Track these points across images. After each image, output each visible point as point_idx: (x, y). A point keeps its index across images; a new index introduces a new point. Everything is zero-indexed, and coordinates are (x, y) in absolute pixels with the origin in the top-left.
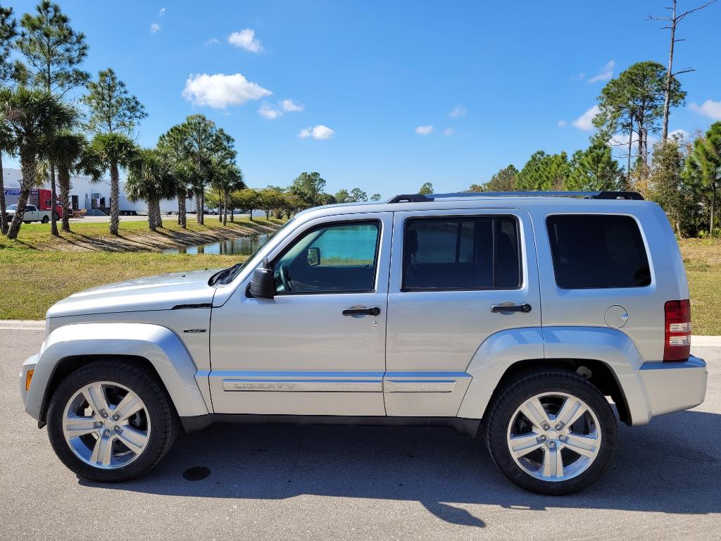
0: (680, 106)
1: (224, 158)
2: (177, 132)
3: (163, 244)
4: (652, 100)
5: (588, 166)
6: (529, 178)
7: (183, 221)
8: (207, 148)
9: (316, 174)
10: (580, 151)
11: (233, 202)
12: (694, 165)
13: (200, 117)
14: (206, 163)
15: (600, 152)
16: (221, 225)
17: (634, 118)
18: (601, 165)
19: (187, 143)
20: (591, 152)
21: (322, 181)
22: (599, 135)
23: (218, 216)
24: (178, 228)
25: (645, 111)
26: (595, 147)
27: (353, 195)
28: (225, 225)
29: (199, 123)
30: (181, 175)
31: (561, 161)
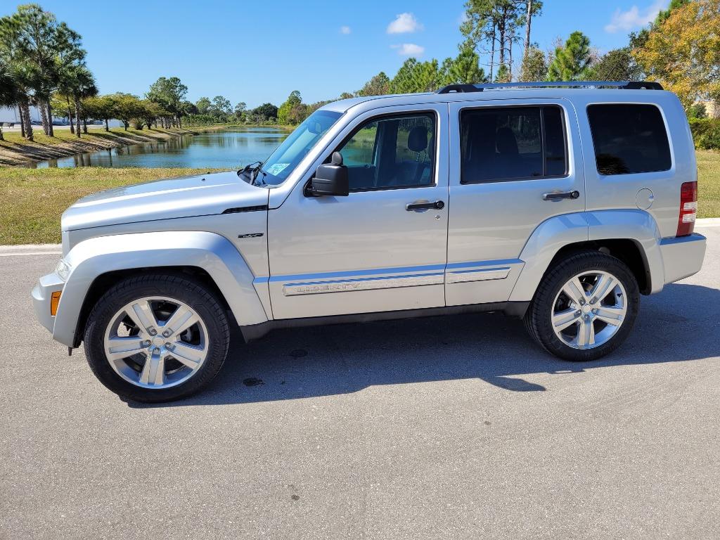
0: (537, 16)
1: (71, 59)
2: (7, 24)
3: (10, 159)
4: (513, 8)
5: (458, 73)
6: (402, 86)
7: (28, 132)
8: (49, 46)
9: (176, 80)
10: (449, 59)
11: (85, 109)
12: (555, 73)
13: (34, 7)
14: (48, 64)
15: (469, 59)
16: (74, 137)
17: (497, 27)
18: (470, 73)
19: (21, 39)
20: (460, 60)
21: (183, 88)
22: (466, 43)
23: (68, 128)
24: (25, 141)
25: (506, 20)
26: (464, 55)
27: (215, 104)
28: (79, 136)
29: (35, 15)
30: (21, 77)
31: (432, 69)
